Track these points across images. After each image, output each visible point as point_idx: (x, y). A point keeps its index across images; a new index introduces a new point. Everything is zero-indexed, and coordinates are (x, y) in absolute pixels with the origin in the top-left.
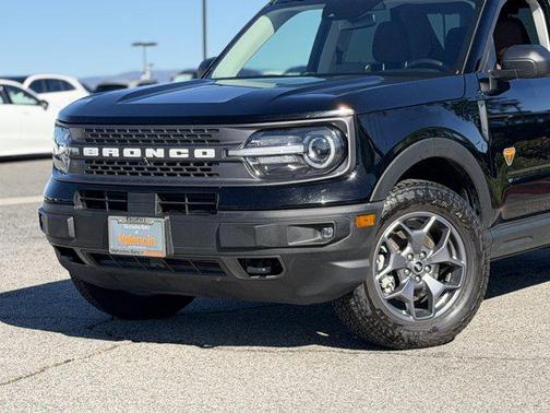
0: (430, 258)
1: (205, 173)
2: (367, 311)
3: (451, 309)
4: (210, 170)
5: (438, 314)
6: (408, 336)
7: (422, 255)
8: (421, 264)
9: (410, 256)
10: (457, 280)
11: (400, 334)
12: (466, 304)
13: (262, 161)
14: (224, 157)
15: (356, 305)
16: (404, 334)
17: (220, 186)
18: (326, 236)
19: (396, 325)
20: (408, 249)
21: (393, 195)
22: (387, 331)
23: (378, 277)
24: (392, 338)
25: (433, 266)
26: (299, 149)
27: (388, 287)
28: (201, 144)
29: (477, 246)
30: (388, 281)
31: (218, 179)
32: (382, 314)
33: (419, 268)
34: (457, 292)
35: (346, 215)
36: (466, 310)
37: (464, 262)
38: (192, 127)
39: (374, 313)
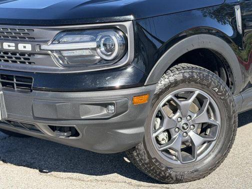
0: (194, 120)
1: (26, 61)
2: (145, 160)
3: (208, 155)
4: (29, 59)
5: (199, 158)
6: (176, 176)
7: (188, 117)
8: (187, 124)
9: (179, 119)
10: (214, 133)
11: (170, 174)
12: (219, 152)
13: (65, 54)
14: (37, 50)
15: (138, 155)
16: (173, 174)
17: (35, 72)
18: (110, 112)
19: (167, 168)
20: (178, 114)
21: (166, 77)
22: (160, 173)
23: (154, 135)
24: (164, 177)
25: (196, 125)
26: (93, 45)
27: (163, 140)
28: (23, 40)
29: (229, 111)
30: (163, 136)
31: (34, 66)
32: (157, 161)
33: (186, 127)
34: (213, 143)
35: (125, 96)
36: (219, 155)
37: (218, 122)
38: (17, 27)
39: (150, 162)
